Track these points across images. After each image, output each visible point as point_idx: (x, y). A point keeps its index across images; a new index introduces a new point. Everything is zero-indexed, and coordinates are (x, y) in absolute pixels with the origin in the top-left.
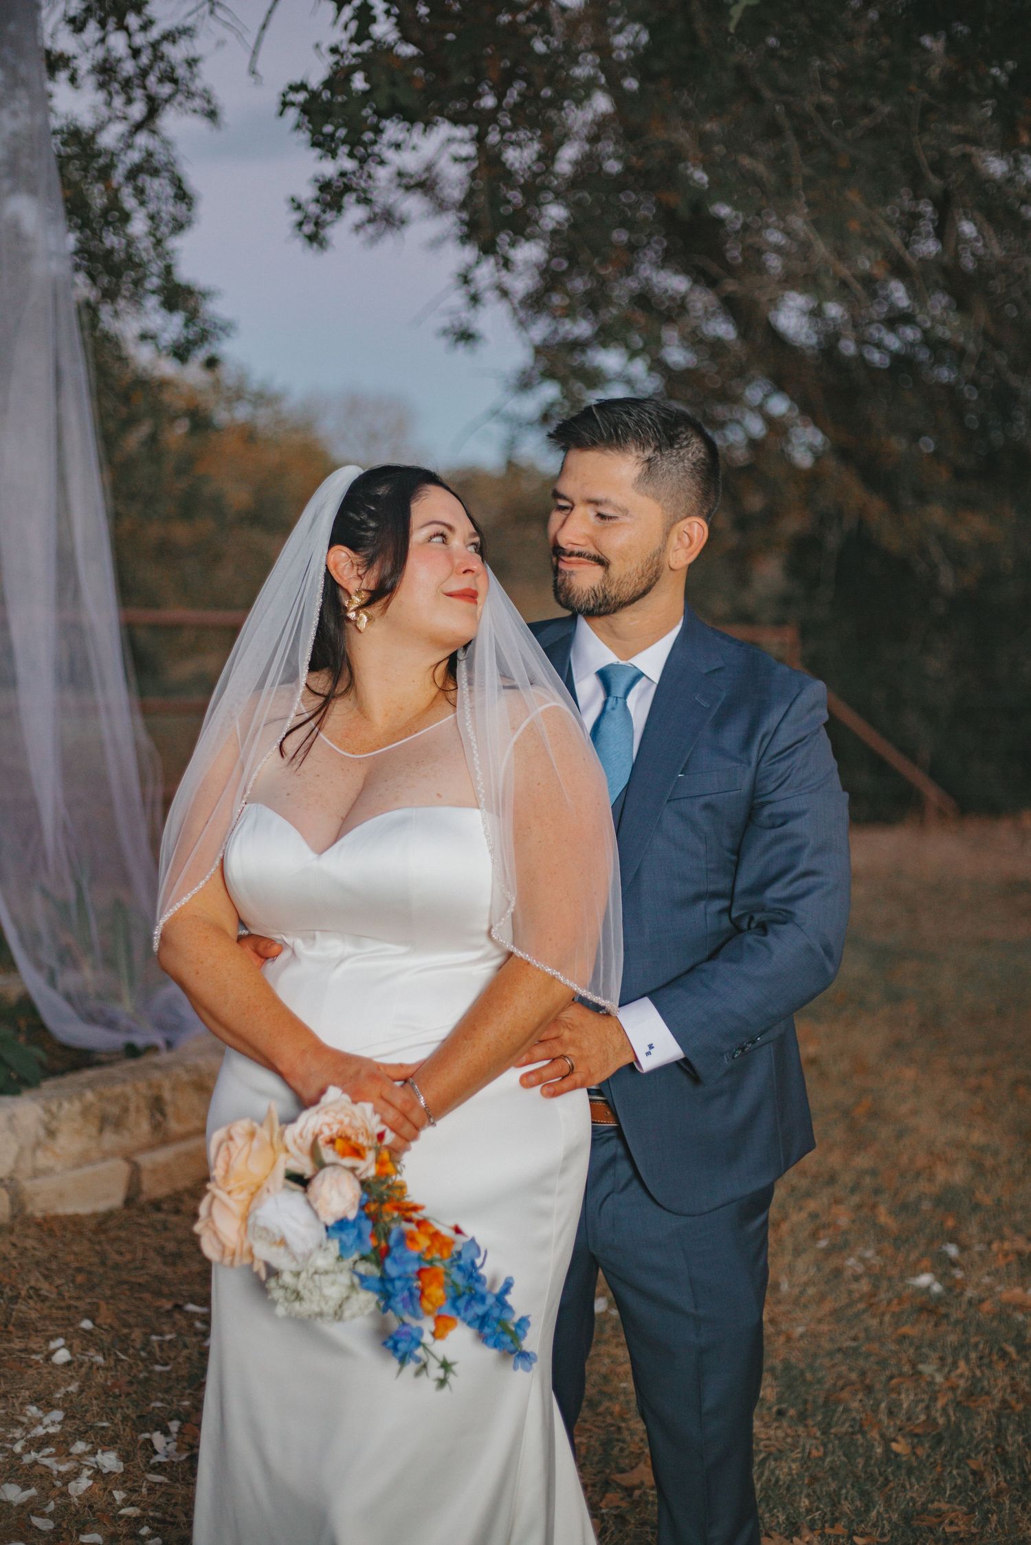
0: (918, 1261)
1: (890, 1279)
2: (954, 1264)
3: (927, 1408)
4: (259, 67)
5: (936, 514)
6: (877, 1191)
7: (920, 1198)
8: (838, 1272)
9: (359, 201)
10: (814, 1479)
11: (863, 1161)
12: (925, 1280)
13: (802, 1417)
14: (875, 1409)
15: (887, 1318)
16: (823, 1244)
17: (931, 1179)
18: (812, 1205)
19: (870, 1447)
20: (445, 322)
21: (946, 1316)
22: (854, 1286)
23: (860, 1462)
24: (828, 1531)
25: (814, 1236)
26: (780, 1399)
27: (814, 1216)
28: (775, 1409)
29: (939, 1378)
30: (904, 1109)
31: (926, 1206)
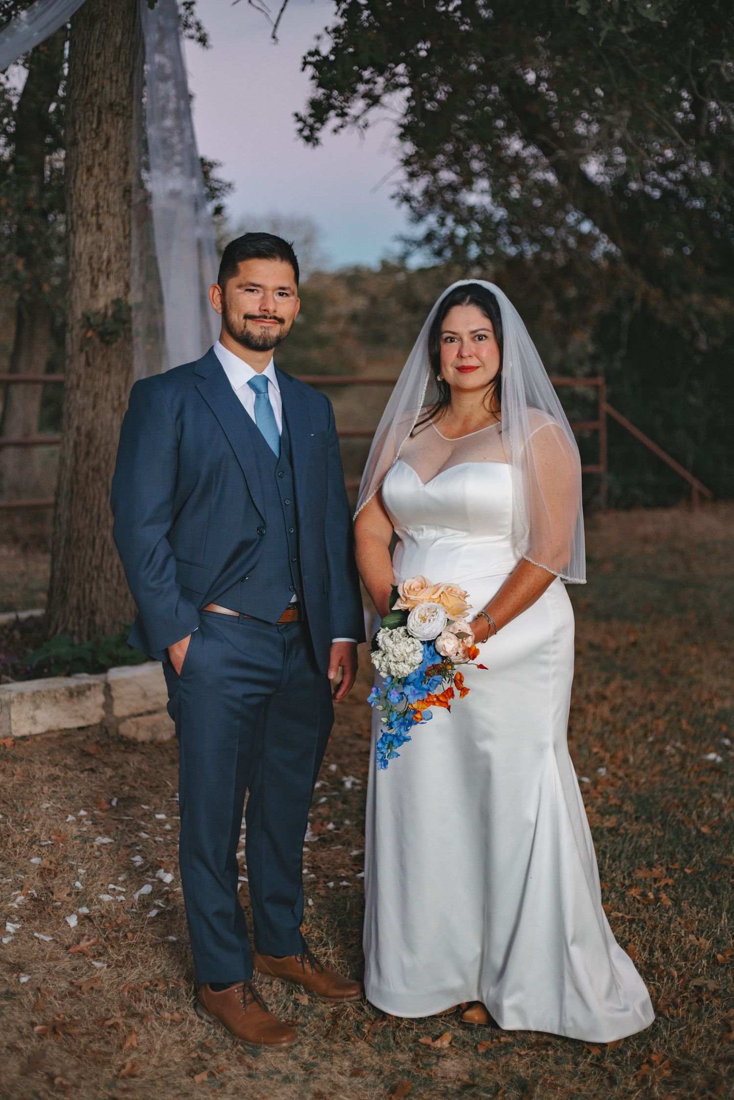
0: (708, 747)
1: (692, 755)
2: (728, 748)
3: (719, 814)
4: (277, 35)
5: (696, 298)
6: (679, 713)
7: (705, 716)
8: (661, 753)
9: (338, 115)
10: (659, 846)
11: (668, 698)
12: (712, 756)
13: (649, 820)
14: (690, 814)
15: (692, 774)
16: (651, 739)
17: (712, 706)
18: (642, 720)
19: (689, 832)
20: (394, 189)
21: (727, 773)
22: (672, 760)
23: (685, 838)
24: (670, 866)
25: (646, 736)
26: (636, 812)
27: (644, 726)
28: (634, 816)
29: (724, 801)
30: (692, 670)
31: (709, 721)
